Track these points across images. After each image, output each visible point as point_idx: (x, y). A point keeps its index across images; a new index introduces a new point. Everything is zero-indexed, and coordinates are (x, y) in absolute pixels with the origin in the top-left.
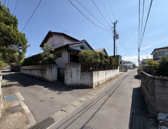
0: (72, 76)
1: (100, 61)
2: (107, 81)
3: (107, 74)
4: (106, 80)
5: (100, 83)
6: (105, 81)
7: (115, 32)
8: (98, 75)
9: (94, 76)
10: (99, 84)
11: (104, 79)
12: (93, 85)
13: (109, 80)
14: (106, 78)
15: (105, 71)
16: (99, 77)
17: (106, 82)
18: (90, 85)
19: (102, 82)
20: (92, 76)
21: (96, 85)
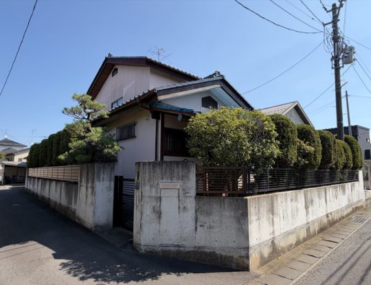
0: (159, 214)
1: (277, 152)
2: (314, 235)
3: (312, 201)
4: (308, 230)
5: (281, 244)
6: (303, 234)
7: (336, 38)
8: (272, 211)
9: (252, 217)
10: (275, 251)
11: (301, 228)
12: (248, 257)
13: (322, 230)
14: (310, 220)
15: (303, 190)
16: (275, 219)
17: (309, 236)
18: (236, 256)
19: (292, 240)
20: (243, 216)
21: (262, 257)
